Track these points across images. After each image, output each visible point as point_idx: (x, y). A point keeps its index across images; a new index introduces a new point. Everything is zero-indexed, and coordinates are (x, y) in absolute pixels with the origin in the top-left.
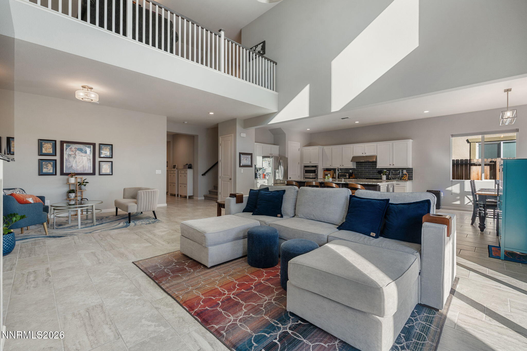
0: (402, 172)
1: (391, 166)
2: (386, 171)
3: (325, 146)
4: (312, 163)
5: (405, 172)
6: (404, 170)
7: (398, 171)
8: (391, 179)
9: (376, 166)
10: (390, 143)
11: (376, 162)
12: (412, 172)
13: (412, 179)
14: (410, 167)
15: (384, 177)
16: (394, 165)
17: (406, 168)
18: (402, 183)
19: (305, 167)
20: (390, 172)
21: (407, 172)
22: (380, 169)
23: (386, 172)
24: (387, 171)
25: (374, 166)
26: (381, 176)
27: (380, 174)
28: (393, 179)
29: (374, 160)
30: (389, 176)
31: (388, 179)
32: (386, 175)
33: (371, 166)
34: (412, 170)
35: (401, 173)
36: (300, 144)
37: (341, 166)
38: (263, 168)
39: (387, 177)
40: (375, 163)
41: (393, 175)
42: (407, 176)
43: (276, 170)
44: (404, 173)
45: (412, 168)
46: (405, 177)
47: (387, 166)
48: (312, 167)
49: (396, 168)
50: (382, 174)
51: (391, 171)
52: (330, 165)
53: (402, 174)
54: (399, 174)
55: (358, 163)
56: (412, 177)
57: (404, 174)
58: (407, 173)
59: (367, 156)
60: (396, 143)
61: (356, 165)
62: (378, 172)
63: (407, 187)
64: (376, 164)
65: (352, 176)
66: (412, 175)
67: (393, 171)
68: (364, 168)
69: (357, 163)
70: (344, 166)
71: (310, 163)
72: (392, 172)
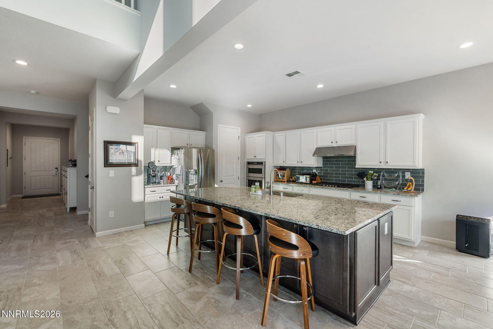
0: (404, 176)
1: (382, 164)
2: (372, 172)
3: (276, 132)
4: (257, 157)
5: (408, 175)
6: (406, 173)
7: (397, 175)
8: (381, 188)
9: (355, 165)
10: (381, 122)
11: (355, 157)
12: (423, 177)
13: (423, 190)
14: (420, 167)
15: (369, 184)
16: (387, 163)
17: (410, 169)
18: (404, 199)
19: (249, 163)
20: (379, 176)
21: (412, 176)
22: (362, 168)
23: (372, 175)
24: (374, 173)
25: (352, 164)
26: (364, 182)
27: (363, 178)
28: (385, 187)
29: (352, 154)
30: (377, 183)
31: (376, 187)
32: (372, 179)
33: (347, 164)
34: (423, 173)
35: (401, 178)
36: (240, 128)
37: (298, 163)
38: (173, 166)
39: (374, 183)
40: (353, 159)
41: (386, 180)
42: (414, 183)
43: (189, 170)
44: (406, 178)
45: (424, 169)
46: (409, 187)
47: (375, 165)
48: (257, 163)
49: (392, 169)
50: (364, 179)
51: (382, 174)
52: (284, 162)
53: (403, 180)
54: (397, 180)
55: (326, 159)
56: (423, 185)
57: (407, 180)
58: (412, 178)
59: (339, 147)
60: (391, 122)
61: (323, 161)
62: (358, 175)
63: (414, 206)
64: (355, 161)
65: (315, 180)
66: (423, 181)
67: (385, 174)
68: (336, 167)
69: (324, 158)
70: (304, 163)
71: (255, 158)
72: (383, 176)
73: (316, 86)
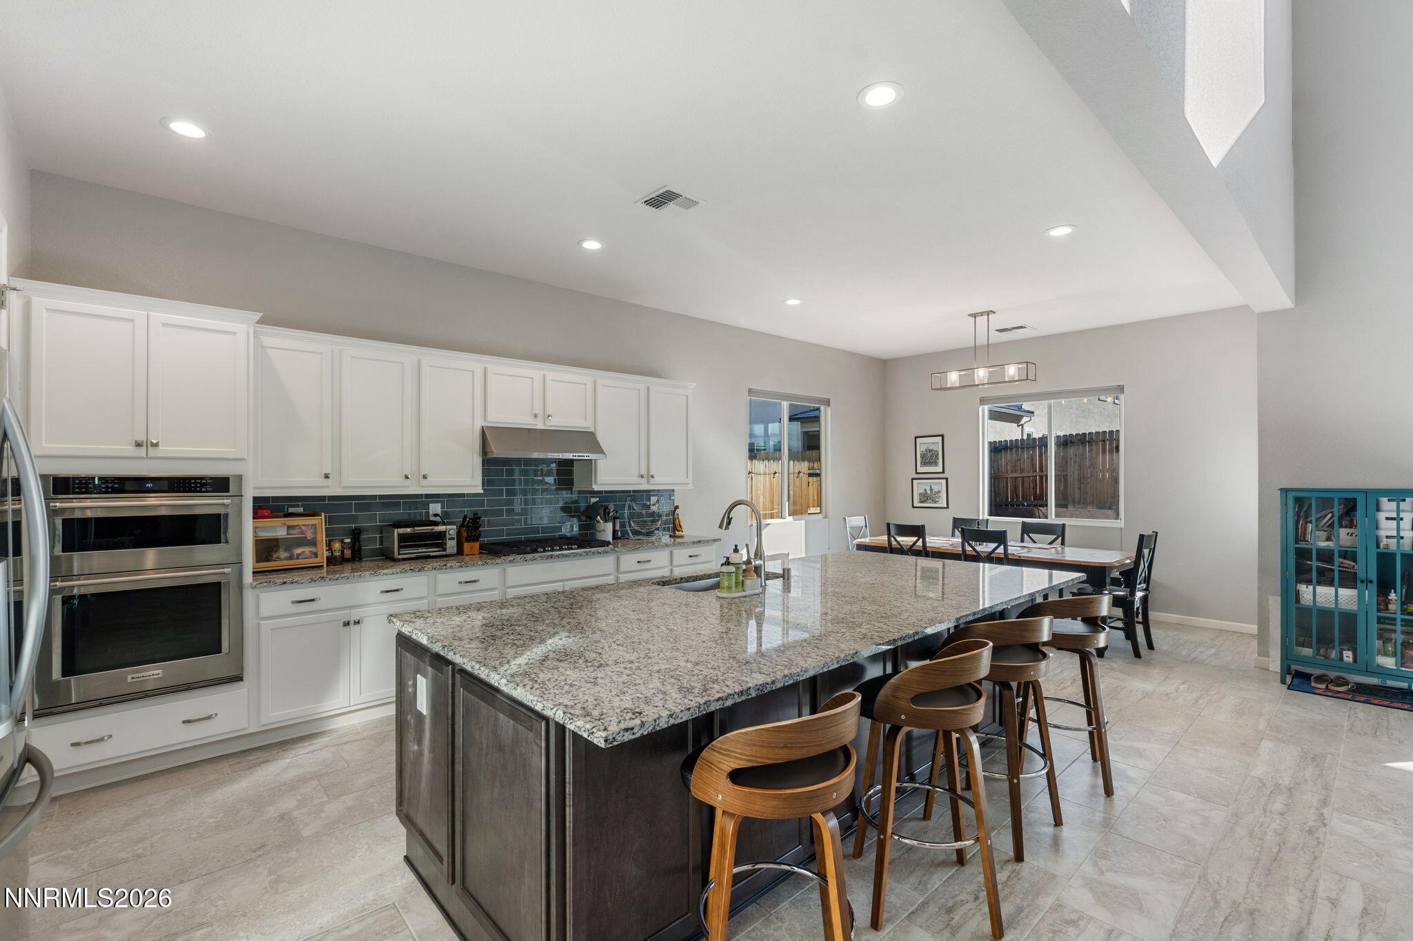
73: (580, 242)
